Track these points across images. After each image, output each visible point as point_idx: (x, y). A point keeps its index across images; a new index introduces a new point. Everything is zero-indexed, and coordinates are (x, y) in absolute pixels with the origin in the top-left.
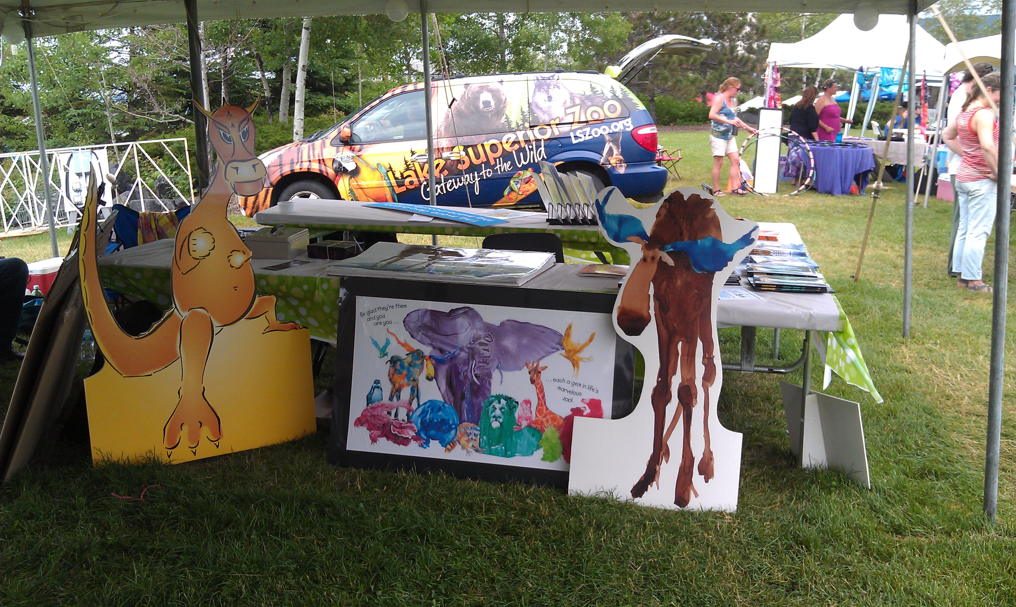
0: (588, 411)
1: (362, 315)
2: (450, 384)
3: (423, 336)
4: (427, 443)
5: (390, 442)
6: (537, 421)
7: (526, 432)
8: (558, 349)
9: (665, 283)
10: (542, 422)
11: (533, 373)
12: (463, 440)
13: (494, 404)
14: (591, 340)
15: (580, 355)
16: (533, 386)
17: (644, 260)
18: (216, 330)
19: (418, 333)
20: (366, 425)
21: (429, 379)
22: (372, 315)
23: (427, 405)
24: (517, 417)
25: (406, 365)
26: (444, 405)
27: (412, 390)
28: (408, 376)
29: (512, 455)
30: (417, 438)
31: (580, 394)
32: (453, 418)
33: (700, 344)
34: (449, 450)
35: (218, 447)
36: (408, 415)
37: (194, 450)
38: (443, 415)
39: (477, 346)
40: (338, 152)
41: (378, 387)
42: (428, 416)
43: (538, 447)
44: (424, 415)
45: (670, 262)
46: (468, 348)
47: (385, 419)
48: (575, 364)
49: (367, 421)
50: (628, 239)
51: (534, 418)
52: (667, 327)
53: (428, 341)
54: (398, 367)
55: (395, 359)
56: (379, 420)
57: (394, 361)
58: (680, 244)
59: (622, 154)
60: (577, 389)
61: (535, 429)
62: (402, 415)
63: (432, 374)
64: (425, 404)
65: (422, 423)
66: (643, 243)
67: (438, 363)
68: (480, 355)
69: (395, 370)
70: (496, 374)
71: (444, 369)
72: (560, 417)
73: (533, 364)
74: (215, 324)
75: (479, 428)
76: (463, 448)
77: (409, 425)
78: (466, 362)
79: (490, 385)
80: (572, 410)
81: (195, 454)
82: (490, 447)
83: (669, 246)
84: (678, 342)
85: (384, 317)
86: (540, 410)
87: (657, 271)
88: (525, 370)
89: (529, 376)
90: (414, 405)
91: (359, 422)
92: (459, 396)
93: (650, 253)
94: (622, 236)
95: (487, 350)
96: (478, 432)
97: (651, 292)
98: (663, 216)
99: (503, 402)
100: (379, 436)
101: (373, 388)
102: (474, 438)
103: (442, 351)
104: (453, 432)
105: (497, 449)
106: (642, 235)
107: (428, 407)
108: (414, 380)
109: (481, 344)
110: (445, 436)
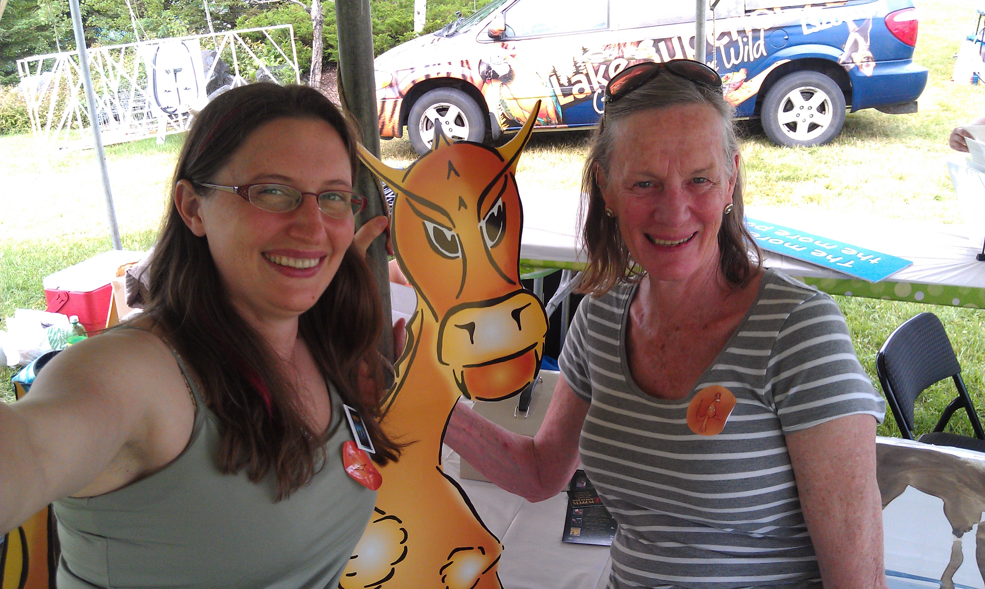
40: (485, 50)
59: (871, 49)
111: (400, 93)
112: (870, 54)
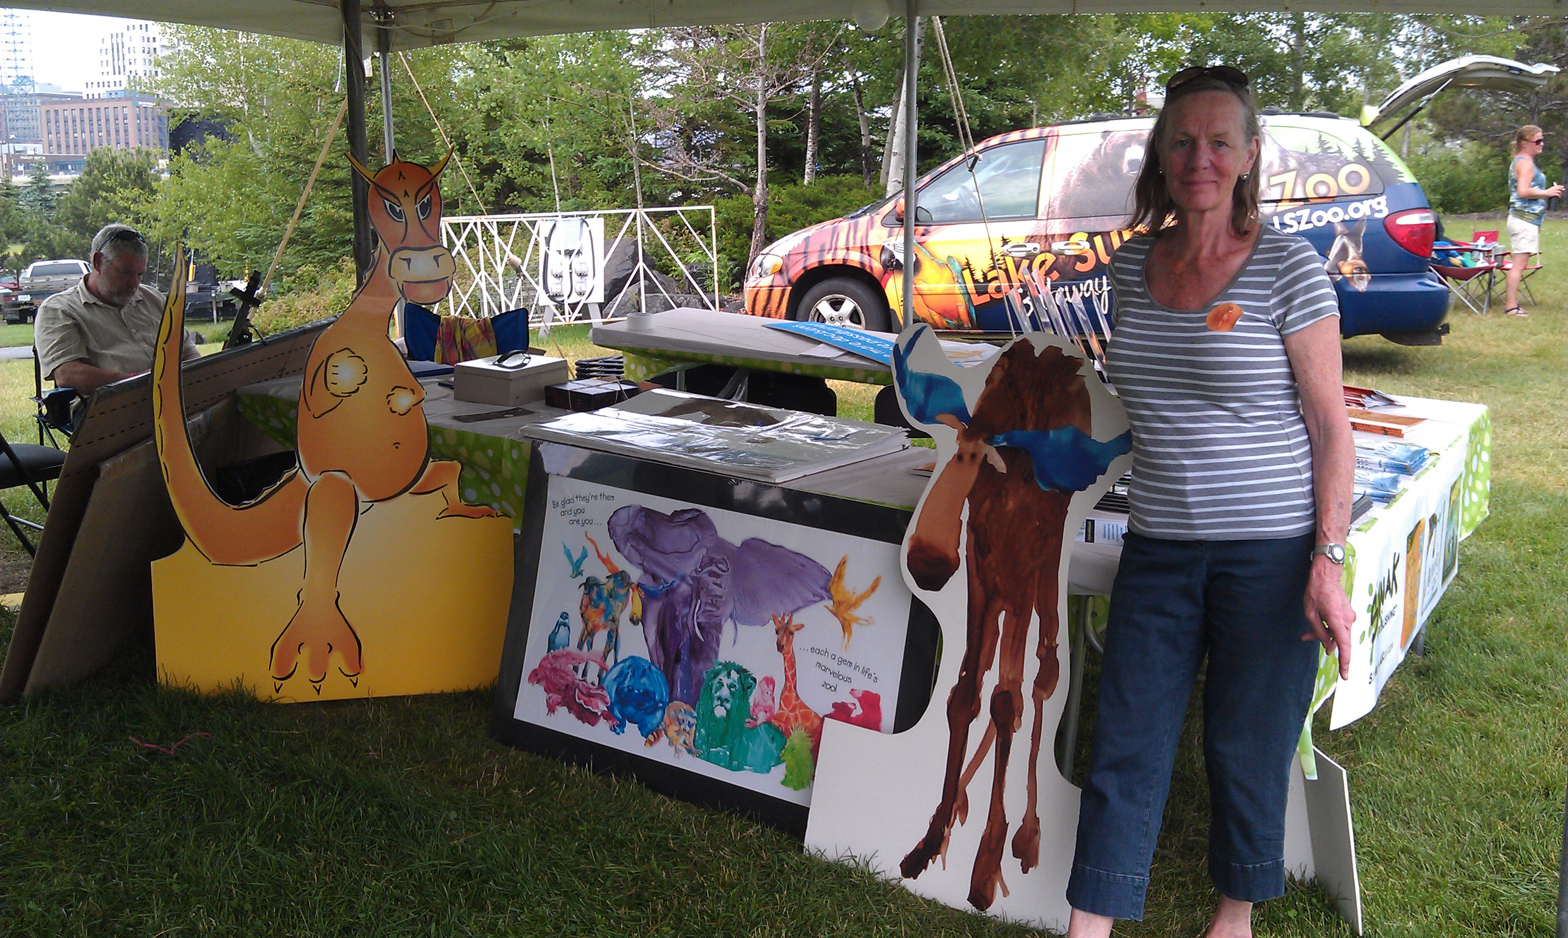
0: (858, 711)
1: (555, 505)
2: (661, 634)
3: (633, 551)
4: (622, 726)
5: (572, 716)
6: (781, 715)
7: (762, 730)
8: (822, 598)
9: (987, 504)
10: (788, 718)
11: (781, 632)
12: (673, 729)
13: (720, 677)
14: (873, 588)
15: (856, 613)
16: (780, 656)
17: (959, 457)
18: (362, 507)
19: (626, 545)
20: (544, 682)
21: (633, 621)
22: (568, 507)
23: (627, 663)
24: (752, 704)
25: (605, 593)
26: (650, 668)
27: (610, 636)
28: (606, 612)
29: (739, 768)
30: (608, 716)
31: (849, 680)
32: (661, 691)
33: (1035, 620)
34: (651, 744)
35: (355, 685)
36: (599, 676)
37: (317, 685)
38: (647, 683)
39: (705, 576)
40: (890, 235)
41: (565, 625)
42: (626, 683)
43: (779, 761)
44: (622, 679)
45: (1000, 465)
46: (693, 578)
47: (569, 678)
48: (846, 627)
49: (546, 678)
50: (938, 418)
51: (776, 710)
52: (983, 583)
53: (637, 558)
54: (595, 597)
55: (591, 582)
56: (562, 677)
57: (590, 585)
58: (1019, 436)
60: (845, 670)
61: (777, 729)
62: (592, 676)
63: (639, 614)
64: (624, 661)
65: (618, 691)
66: (961, 428)
67: (649, 596)
68: (709, 593)
69: (590, 600)
70: (728, 627)
71: (655, 607)
72: (816, 715)
73: (783, 619)
74: (362, 497)
75: (695, 715)
76: (671, 743)
77: (599, 692)
78: (688, 602)
79: (718, 645)
80: (835, 705)
81: (318, 691)
82: (709, 747)
83: (1001, 437)
84: (999, 612)
85: (582, 511)
86: (787, 697)
87: (977, 479)
88: (771, 626)
89: (775, 638)
90: (610, 662)
91: (535, 676)
92: (673, 656)
93: (970, 447)
94: (929, 411)
95: (720, 586)
96: (693, 721)
97: (965, 516)
98: (996, 383)
99: (734, 674)
100: (559, 704)
101: (559, 625)
102: (688, 729)
103: (655, 577)
104: (659, 714)
105: (718, 752)
106: (960, 413)
107: (629, 668)
108: (613, 620)
109: (712, 574)
110: (648, 719)
111: (789, 281)
112: (1361, 263)
